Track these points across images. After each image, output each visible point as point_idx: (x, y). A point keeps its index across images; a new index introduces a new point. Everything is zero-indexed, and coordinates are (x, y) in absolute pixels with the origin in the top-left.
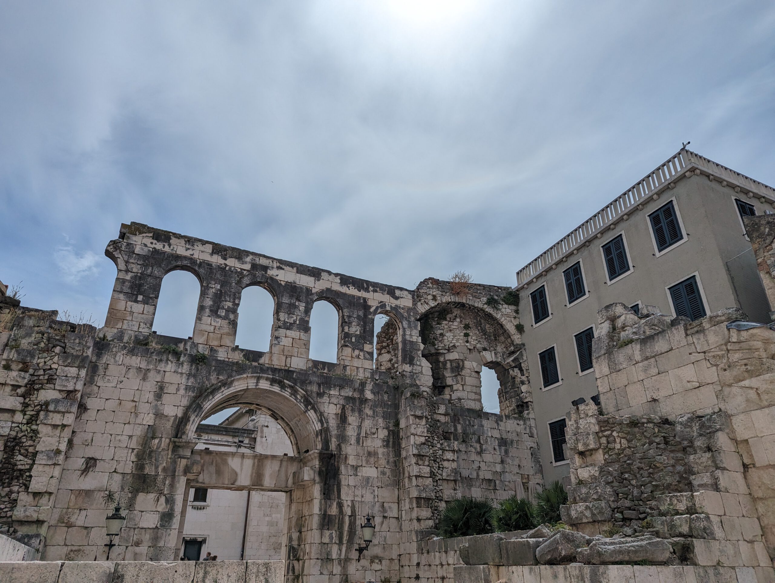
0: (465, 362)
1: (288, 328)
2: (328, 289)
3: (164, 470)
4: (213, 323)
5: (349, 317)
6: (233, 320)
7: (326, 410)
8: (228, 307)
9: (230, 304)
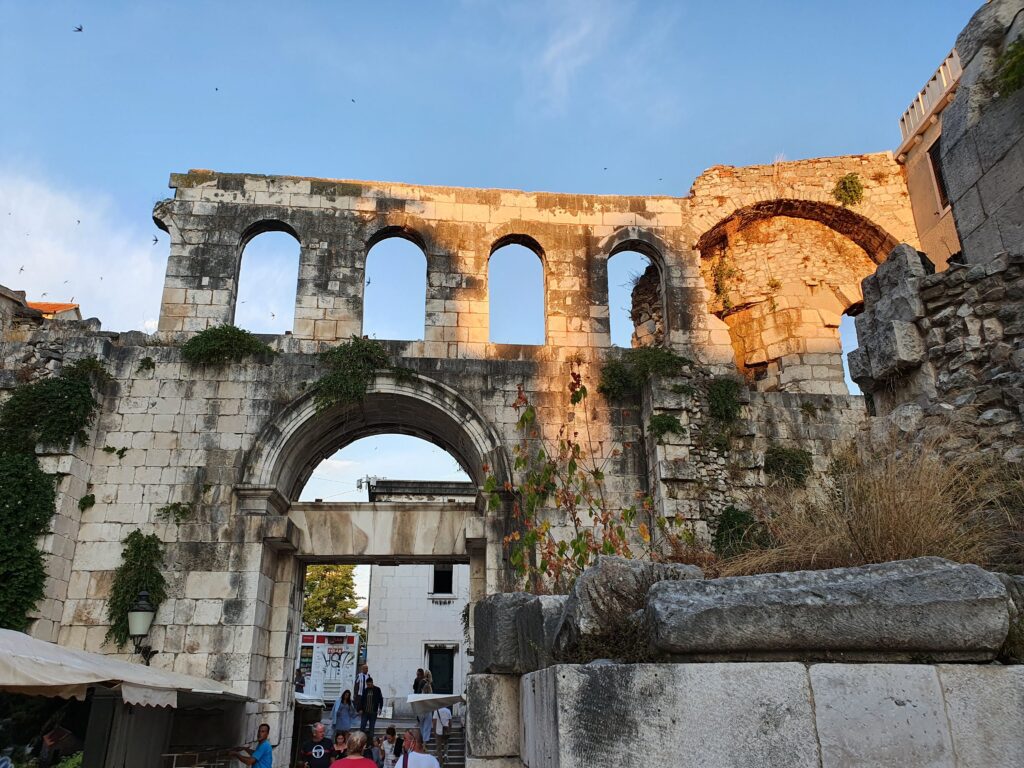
0: (803, 312)
1: (447, 298)
2: (515, 222)
3: (227, 534)
4: (321, 305)
5: (558, 263)
6: (355, 296)
7: (500, 418)
8: (345, 275)
9: (347, 271)
